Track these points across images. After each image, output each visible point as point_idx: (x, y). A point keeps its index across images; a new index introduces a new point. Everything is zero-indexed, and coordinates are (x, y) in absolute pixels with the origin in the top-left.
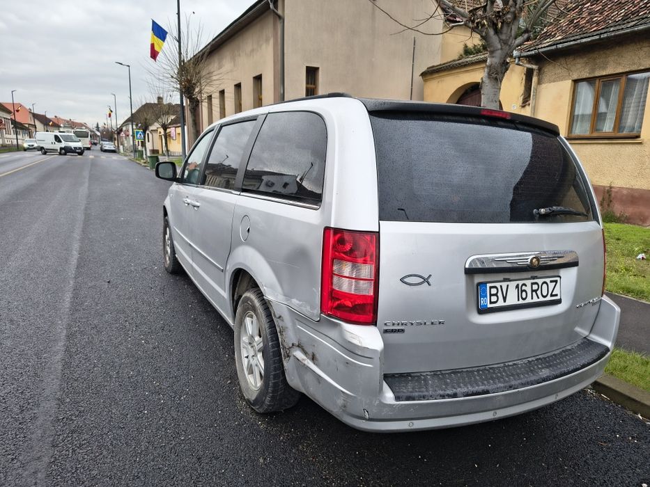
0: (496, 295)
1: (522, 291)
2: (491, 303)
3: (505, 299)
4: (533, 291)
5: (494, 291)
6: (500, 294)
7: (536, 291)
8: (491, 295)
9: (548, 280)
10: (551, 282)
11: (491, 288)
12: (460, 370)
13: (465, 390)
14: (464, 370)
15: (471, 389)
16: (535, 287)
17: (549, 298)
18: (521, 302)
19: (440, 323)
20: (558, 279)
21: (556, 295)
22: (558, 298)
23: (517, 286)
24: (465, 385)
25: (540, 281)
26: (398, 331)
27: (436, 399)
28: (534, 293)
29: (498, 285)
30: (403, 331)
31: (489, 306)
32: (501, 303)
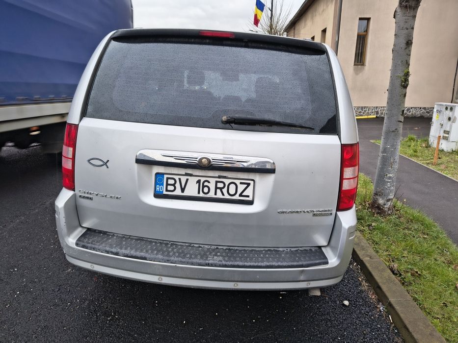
0: (174, 185)
1: (204, 187)
2: (167, 190)
3: (183, 190)
4: (216, 188)
5: (171, 182)
6: (178, 185)
7: (221, 189)
8: (167, 184)
9: (238, 182)
10: (241, 183)
11: (168, 179)
12: (145, 239)
13: (127, 252)
14: (149, 240)
15: (133, 253)
16: (220, 185)
17: (237, 197)
18: (201, 195)
19: (117, 198)
20: (252, 183)
21: (248, 196)
22: (250, 199)
23: (199, 182)
24: (131, 249)
25: (227, 182)
26: (88, 198)
27: (102, 252)
28: (218, 191)
29: (177, 178)
30: (91, 199)
31: (165, 193)
32: (178, 192)
